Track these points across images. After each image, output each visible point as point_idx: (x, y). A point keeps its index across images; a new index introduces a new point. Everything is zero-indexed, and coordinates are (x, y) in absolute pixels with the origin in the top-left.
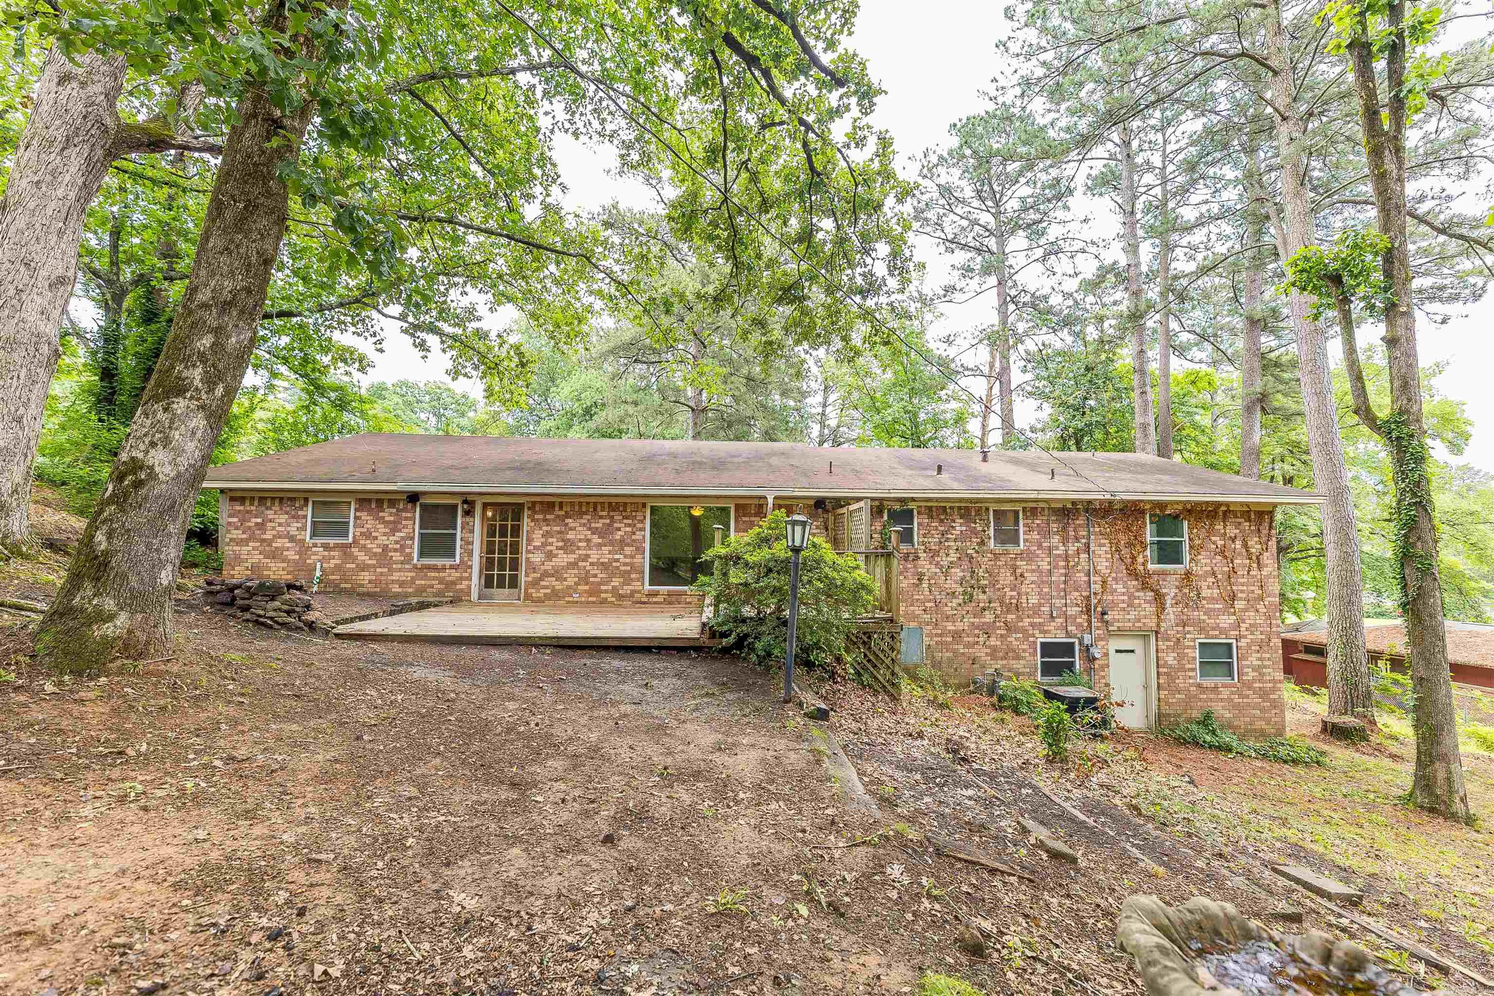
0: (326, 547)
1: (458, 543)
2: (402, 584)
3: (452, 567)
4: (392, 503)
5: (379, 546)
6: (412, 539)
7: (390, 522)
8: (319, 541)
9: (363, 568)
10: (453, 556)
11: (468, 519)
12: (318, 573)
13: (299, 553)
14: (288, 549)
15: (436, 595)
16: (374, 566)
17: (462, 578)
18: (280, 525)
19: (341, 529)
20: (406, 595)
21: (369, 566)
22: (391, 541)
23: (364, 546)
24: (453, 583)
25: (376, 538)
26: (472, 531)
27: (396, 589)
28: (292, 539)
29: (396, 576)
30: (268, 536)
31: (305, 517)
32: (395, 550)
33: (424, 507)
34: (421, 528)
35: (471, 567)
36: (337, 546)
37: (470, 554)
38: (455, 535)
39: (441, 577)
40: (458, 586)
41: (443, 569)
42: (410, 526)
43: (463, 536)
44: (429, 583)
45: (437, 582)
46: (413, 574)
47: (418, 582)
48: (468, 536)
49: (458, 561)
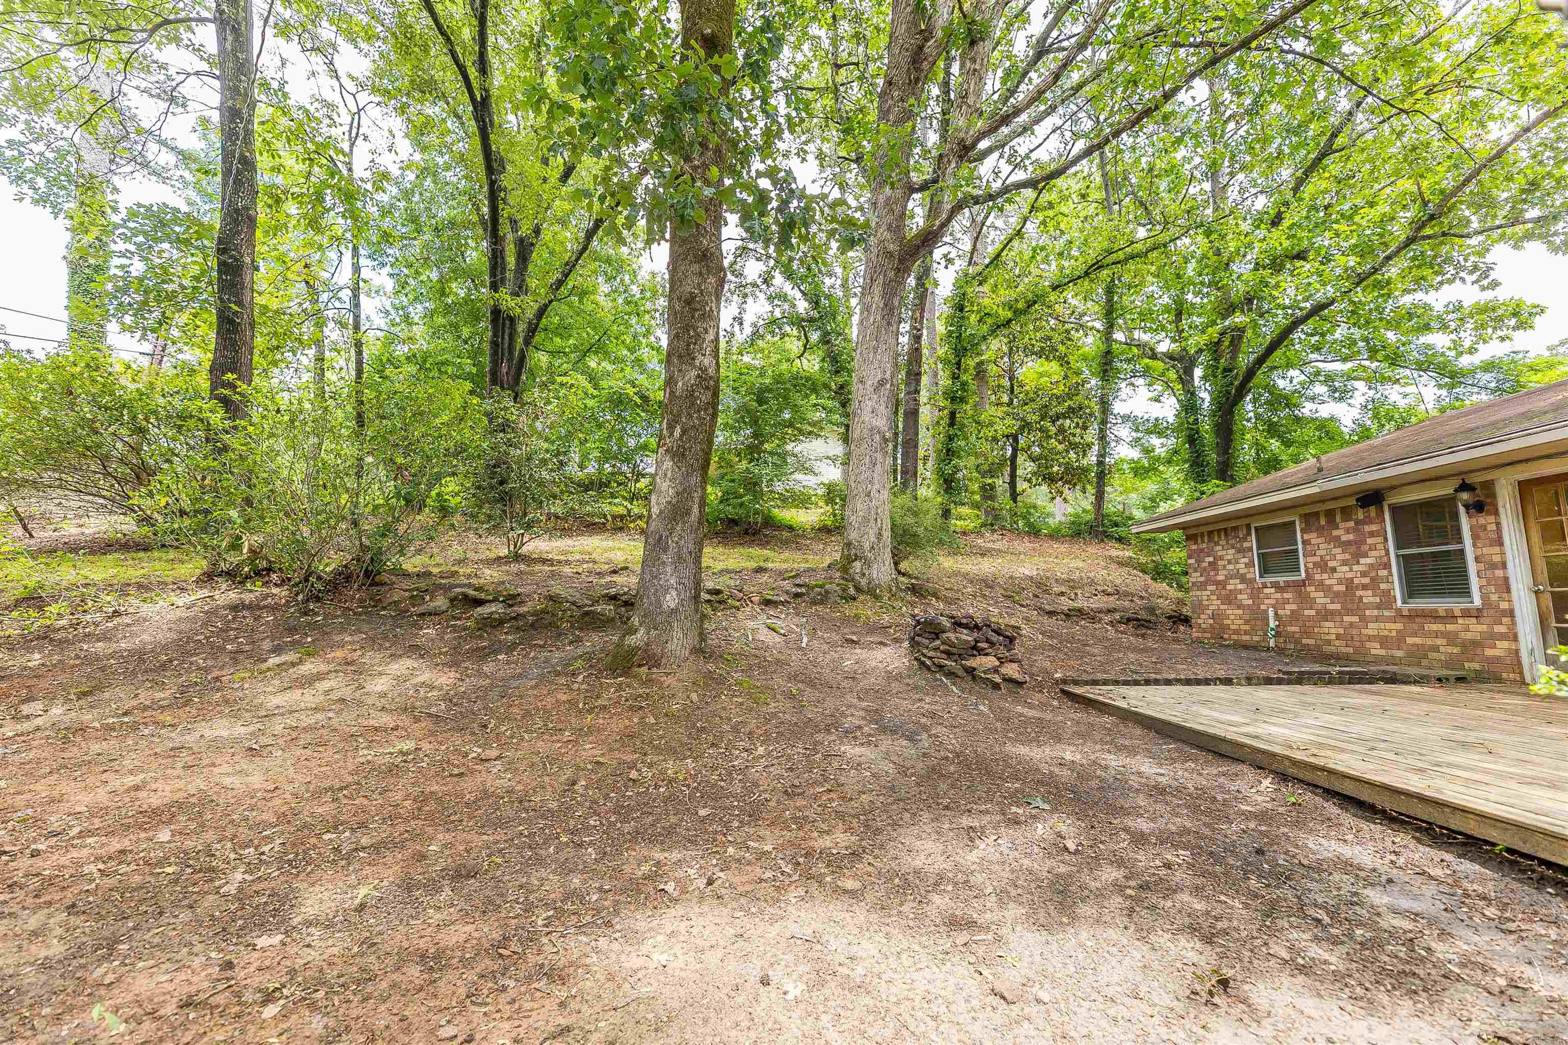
0: (1276, 585)
1: (1472, 568)
2: (1384, 642)
3: (1466, 614)
4: (1346, 513)
5: (1340, 583)
6: (1387, 566)
7: (1349, 543)
8: (1269, 579)
9: (1326, 615)
10: (1465, 592)
11: (1482, 520)
12: (1272, 624)
13: (1252, 596)
14: (1240, 591)
15: (1447, 665)
16: (1340, 614)
17: (1494, 637)
18: (1229, 562)
19: (1290, 562)
20: (1394, 661)
21: (1332, 613)
22: (1355, 572)
23: (1321, 582)
24: (1475, 643)
25: (1334, 570)
26: (1499, 542)
27: (1376, 650)
28: (1243, 579)
29: (1372, 629)
30: (1221, 578)
31: (1250, 549)
32: (1365, 587)
33: (1395, 510)
34: (1398, 547)
35: (1511, 613)
36: (1288, 584)
37: (1505, 586)
38: (1462, 552)
39: (1450, 633)
40: (1489, 652)
41: (1450, 617)
42: (1381, 546)
43: (1479, 552)
44: (1429, 642)
45: (1444, 642)
46: (1399, 626)
47: (1410, 640)
48: (1486, 551)
49: (1477, 602)
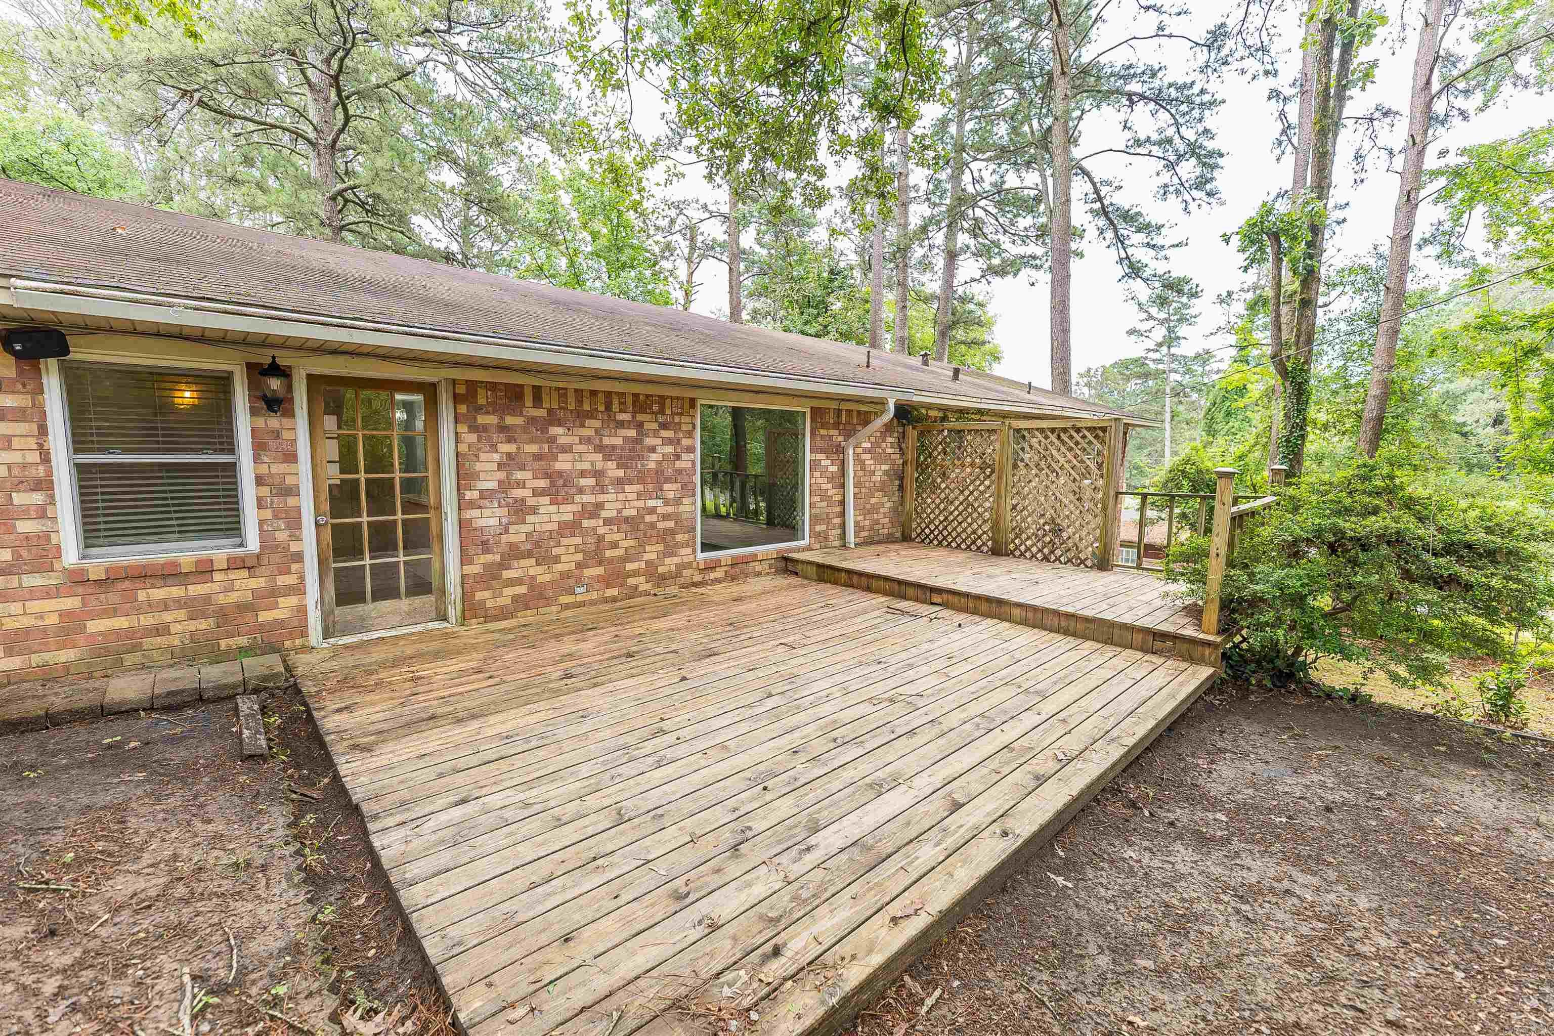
1: (249, 492)
3: (235, 564)
6: (45, 485)
10: (233, 530)
11: (274, 422)
17: (274, 593)
24: (242, 608)
26: (287, 455)
33: (77, 375)
34: (77, 448)
35: (293, 556)
37: (289, 520)
38: (231, 468)
39: (194, 599)
40: (265, 616)
41: (205, 570)
42: (32, 443)
43: (263, 469)
44: (147, 620)
45: (182, 614)
46: (71, 603)
47: (95, 626)
48: (275, 469)
49: (253, 544)
